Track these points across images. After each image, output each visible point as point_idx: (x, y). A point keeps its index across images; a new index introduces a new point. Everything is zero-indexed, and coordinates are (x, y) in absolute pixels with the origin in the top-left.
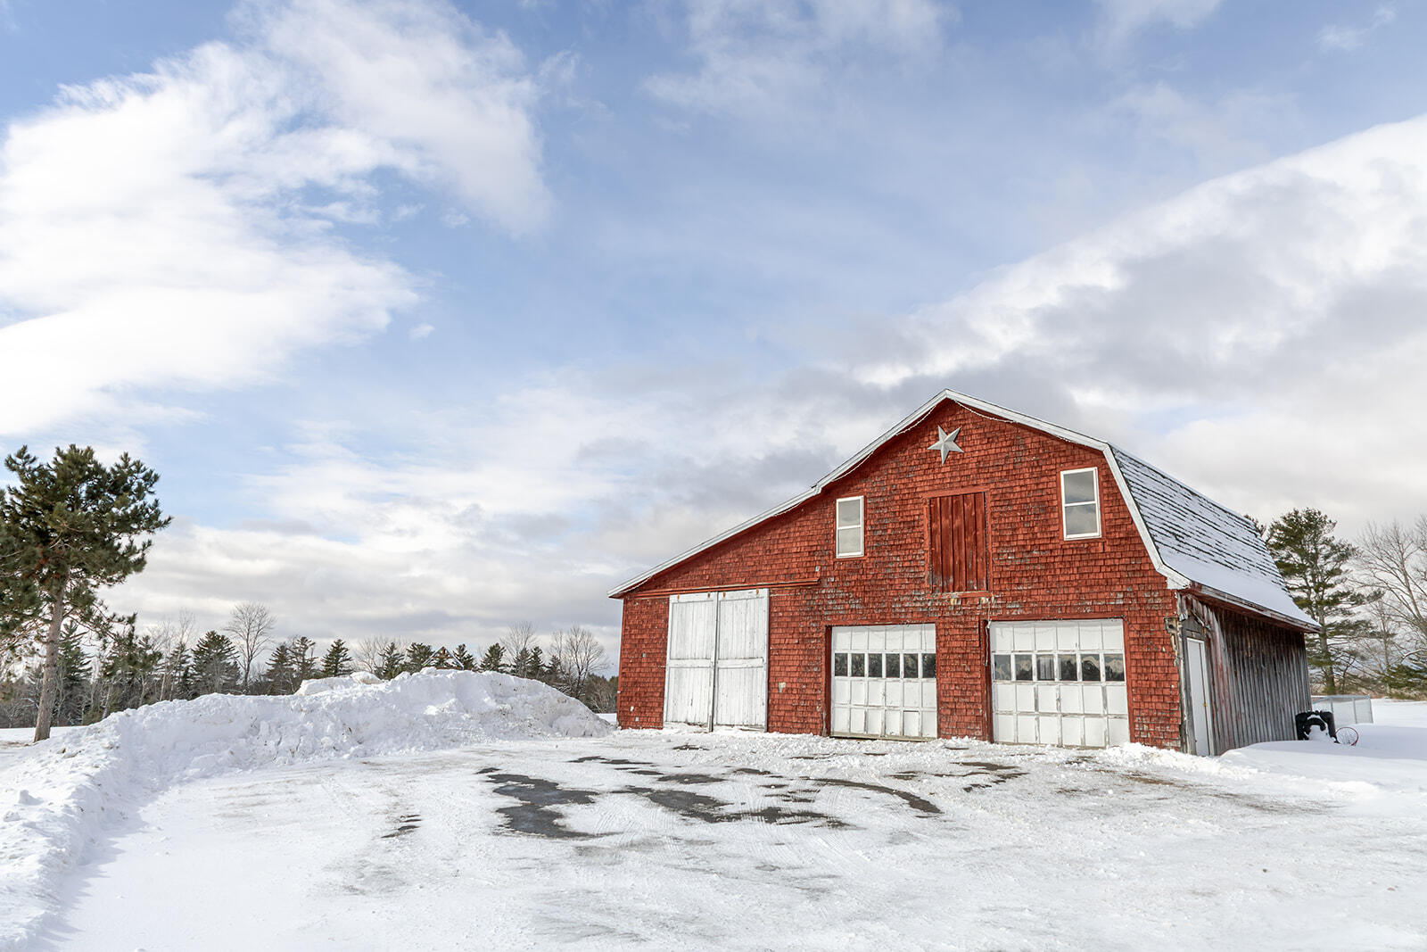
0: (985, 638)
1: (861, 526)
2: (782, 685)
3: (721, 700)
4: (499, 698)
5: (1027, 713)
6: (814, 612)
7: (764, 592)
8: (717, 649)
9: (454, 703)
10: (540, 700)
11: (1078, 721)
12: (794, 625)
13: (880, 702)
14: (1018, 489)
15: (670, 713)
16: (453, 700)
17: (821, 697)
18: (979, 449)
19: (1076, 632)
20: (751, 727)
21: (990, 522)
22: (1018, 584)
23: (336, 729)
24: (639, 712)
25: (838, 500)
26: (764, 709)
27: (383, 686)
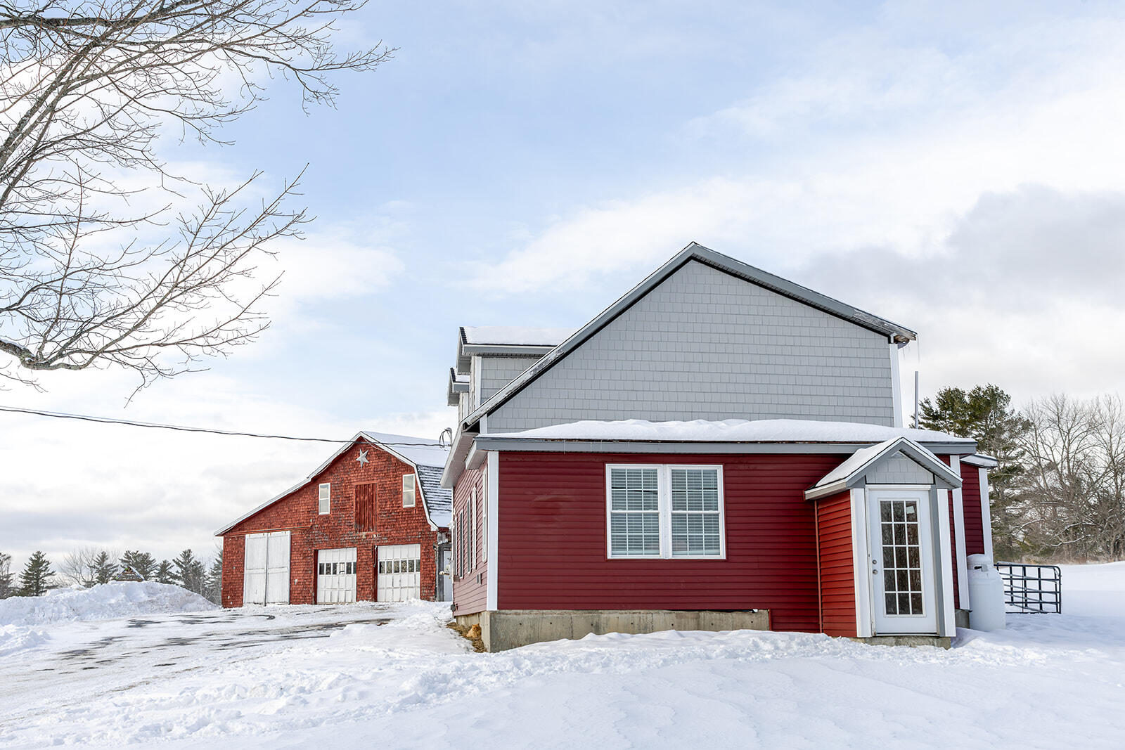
0: (375, 553)
1: (329, 498)
2: (296, 580)
3: (270, 589)
4: (150, 594)
5: (390, 588)
6: (310, 543)
7: (288, 533)
8: (267, 563)
9: (125, 598)
10: (175, 595)
11: (406, 589)
12: (301, 549)
13: (336, 586)
14: (388, 483)
15: (246, 599)
16: (123, 596)
17: (312, 586)
18: (375, 462)
19: (407, 550)
20: (282, 603)
21: (378, 498)
22: (387, 528)
23: (67, 609)
24: (233, 599)
25: (320, 485)
26: (288, 593)
27: (87, 590)
